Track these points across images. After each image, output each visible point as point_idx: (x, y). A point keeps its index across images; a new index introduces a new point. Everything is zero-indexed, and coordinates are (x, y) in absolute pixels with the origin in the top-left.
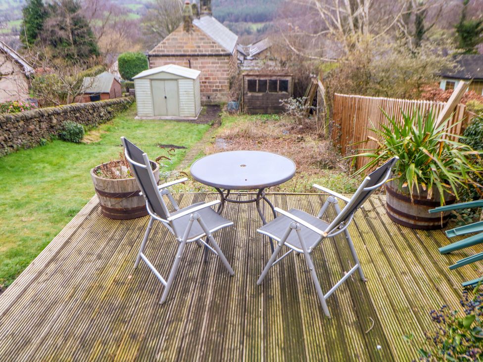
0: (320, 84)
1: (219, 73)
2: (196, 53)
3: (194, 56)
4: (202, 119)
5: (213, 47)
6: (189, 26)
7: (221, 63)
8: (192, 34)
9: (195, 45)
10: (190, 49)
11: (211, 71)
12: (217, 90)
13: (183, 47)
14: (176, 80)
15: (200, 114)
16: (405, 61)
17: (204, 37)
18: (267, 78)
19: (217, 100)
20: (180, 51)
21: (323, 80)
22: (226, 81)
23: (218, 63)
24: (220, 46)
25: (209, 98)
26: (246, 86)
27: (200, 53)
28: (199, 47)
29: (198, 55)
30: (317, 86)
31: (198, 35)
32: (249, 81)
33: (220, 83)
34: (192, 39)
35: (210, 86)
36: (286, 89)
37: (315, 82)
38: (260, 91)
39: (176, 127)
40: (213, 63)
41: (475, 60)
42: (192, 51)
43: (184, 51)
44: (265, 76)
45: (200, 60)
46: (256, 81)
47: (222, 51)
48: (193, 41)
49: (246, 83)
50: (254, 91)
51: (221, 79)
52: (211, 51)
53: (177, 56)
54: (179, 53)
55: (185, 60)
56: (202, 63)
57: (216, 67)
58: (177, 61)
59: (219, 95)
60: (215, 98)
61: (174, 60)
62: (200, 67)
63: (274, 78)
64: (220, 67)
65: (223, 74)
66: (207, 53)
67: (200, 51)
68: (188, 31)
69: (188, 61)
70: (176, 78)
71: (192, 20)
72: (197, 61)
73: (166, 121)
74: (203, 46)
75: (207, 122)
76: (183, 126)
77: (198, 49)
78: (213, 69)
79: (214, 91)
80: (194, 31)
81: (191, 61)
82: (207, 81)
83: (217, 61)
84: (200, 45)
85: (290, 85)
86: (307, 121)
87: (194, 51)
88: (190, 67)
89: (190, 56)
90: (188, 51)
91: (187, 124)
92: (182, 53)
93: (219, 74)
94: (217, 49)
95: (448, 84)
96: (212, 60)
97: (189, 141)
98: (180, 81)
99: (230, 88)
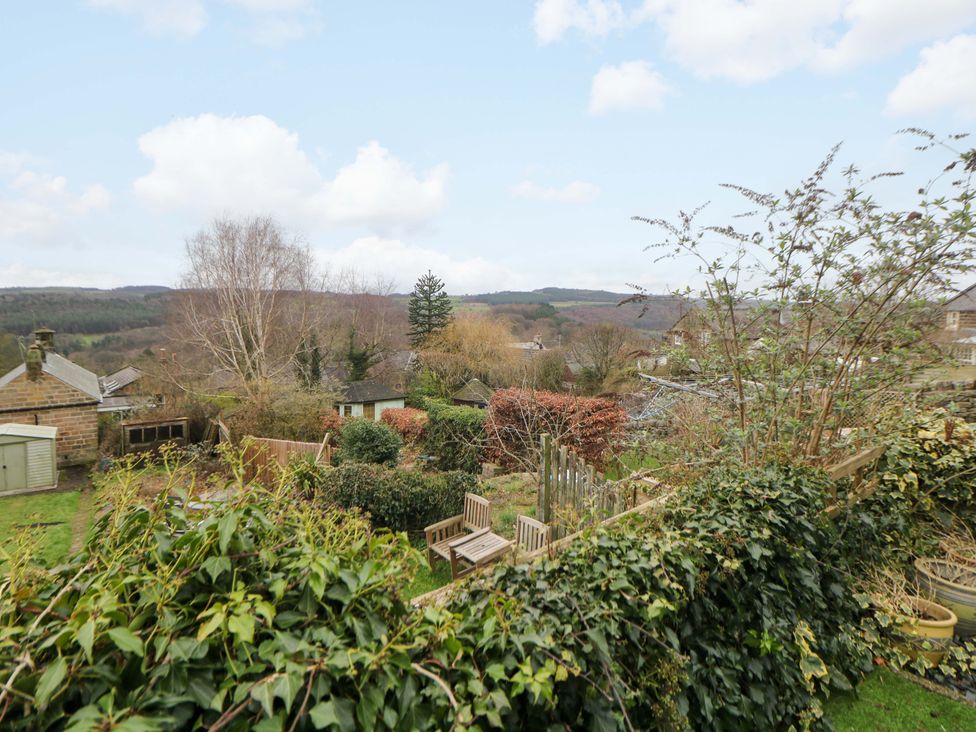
0: (221, 424)
1: (83, 425)
2: (47, 405)
3: (43, 408)
4: (64, 486)
5: (73, 395)
6: (36, 374)
7: (86, 413)
8: (40, 383)
9: (45, 395)
10: (36, 402)
11: (71, 424)
12: (79, 447)
13: (26, 400)
14: (23, 443)
15: (59, 480)
16: (304, 398)
17: (59, 385)
18: (156, 426)
19: (80, 459)
20: (21, 405)
21: (224, 421)
22: (93, 434)
23: (81, 414)
24: (84, 394)
25: (66, 457)
26: (128, 437)
27: (53, 405)
28: (52, 397)
29: (50, 408)
30: (218, 427)
31: (50, 383)
32: (131, 431)
33: (84, 437)
34: (40, 389)
35: (69, 443)
36: (180, 434)
37: (215, 423)
38: (146, 441)
39: (31, 502)
40: (73, 415)
41: (365, 386)
42: (39, 403)
43: (27, 404)
44: (153, 423)
45: (53, 413)
46: (141, 430)
47: (87, 399)
48: (42, 392)
49: (128, 434)
50: (140, 441)
51: (86, 432)
52: (71, 401)
53: (16, 411)
54: (19, 408)
55: (29, 415)
56: (56, 416)
57: (78, 419)
58: (15, 418)
59: (82, 452)
60: (76, 457)
61: (10, 417)
62: (53, 422)
63: (164, 425)
64: (84, 418)
65: (88, 427)
66: (64, 404)
67: (52, 402)
68: (34, 380)
69: (33, 416)
70: (23, 441)
71: (41, 366)
72: (48, 415)
73: (7, 497)
74: (57, 396)
75: (73, 488)
76: (41, 499)
77: (49, 400)
78: (73, 422)
79: (74, 448)
80: (44, 379)
81: (39, 415)
82: (64, 437)
83: (79, 411)
84: (53, 395)
85: (184, 430)
86: (211, 464)
87: (42, 403)
88: (37, 423)
89: (35, 409)
90: (34, 404)
91: (43, 496)
92: (25, 407)
93: (83, 427)
94: (80, 397)
95: (346, 408)
96: (70, 411)
97: (60, 515)
98: (29, 444)
99: (100, 442)
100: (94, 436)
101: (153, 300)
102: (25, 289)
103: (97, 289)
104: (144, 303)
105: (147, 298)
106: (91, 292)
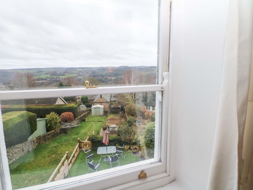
15: (104, 114)
23: (107, 104)
24: (107, 100)
25: (105, 110)
37: (125, 108)
38: (115, 109)
39: (100, 117)
41: (153, 102)
45: (103, 103)
48: (102, 100)
49: (112, 108)
52: (105, 101)
54: (99, 102)
59: (107, 109)
62: (103, 105)
63: (117, 107)
71: (102, 96)
73: (97, 116)
75: (105, 116)
81: (101, 103)
85: (120, 108)
88: (101, 105)
95: (149, 107)
96: (105, 103)
97: (103, 120)
98: (100, 109)
99: (109, 108)
100: (108, 107)
101: (125, 69)
102: (103, 67)
103: (115, 67)
104: (123, 70)
105: (124, 69)
106: (114, 68)
